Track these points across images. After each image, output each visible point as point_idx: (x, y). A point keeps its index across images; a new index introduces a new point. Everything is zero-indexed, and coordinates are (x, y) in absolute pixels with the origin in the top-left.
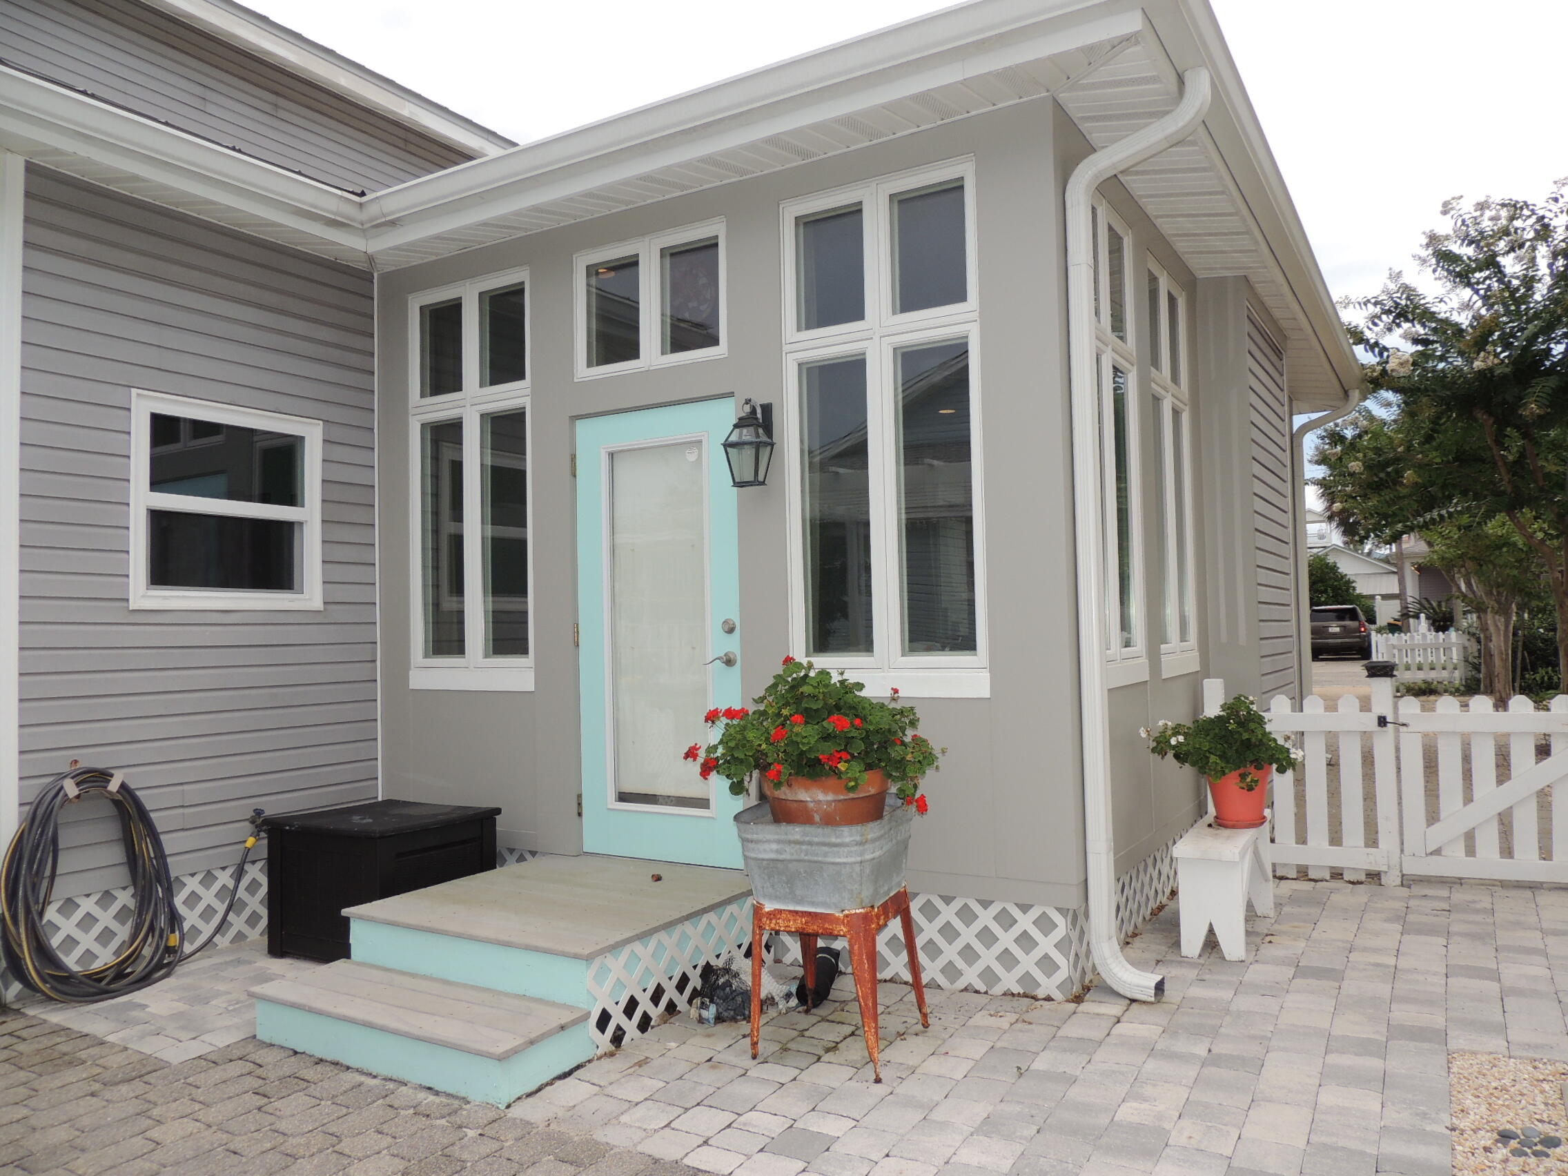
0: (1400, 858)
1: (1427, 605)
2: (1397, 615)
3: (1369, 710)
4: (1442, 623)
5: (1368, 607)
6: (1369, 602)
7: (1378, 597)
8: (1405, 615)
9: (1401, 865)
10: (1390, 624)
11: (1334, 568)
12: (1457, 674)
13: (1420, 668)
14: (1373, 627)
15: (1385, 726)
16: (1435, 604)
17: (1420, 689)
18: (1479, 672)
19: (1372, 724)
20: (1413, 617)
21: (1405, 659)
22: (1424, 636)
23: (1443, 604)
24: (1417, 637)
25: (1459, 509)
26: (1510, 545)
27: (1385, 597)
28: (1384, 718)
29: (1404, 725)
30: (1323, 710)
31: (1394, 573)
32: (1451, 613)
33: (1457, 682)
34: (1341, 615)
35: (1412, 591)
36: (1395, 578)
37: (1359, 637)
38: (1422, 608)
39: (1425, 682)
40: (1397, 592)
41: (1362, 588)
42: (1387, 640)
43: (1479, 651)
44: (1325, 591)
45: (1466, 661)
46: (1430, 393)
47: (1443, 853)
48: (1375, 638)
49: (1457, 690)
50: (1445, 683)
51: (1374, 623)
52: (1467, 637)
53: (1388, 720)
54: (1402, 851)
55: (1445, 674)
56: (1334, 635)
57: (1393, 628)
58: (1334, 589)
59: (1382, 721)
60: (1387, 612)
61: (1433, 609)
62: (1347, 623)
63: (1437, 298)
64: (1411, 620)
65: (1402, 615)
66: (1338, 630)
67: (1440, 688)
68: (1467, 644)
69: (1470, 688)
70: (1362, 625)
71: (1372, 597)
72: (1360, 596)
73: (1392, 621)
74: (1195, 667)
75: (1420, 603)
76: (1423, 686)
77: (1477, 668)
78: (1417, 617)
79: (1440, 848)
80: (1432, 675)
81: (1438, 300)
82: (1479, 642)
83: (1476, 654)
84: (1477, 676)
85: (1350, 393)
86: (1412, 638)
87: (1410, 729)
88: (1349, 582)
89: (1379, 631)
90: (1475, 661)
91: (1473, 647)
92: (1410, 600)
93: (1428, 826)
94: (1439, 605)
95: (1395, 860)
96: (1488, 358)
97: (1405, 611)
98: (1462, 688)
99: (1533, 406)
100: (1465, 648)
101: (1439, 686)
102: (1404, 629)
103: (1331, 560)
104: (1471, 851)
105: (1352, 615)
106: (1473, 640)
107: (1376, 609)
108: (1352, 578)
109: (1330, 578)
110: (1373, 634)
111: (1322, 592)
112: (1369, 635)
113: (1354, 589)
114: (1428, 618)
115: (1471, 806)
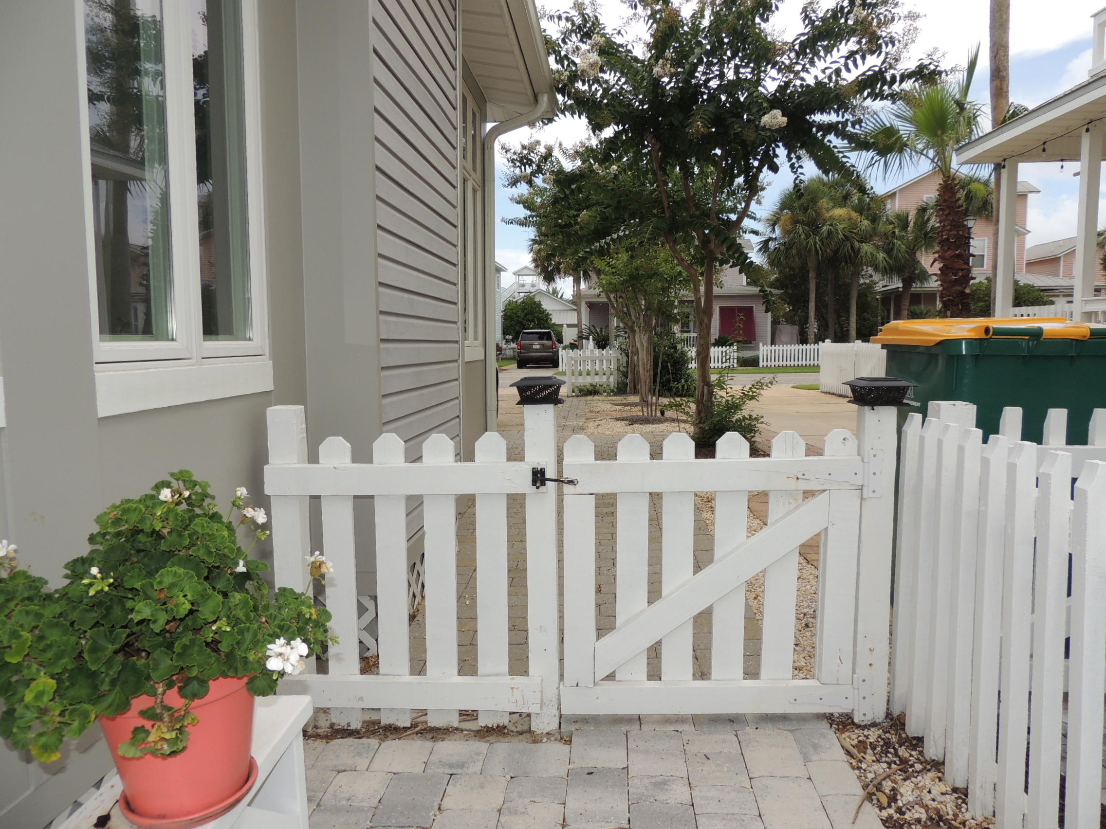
0: (558, 688)
1: (594, 331)
2: (575, 337)
3: (522, 459)
4: (602, 343)
5: (559, 332)
6: (559, 329)
7: (565, 326)
8: (581, 337)
9: (559, 699)
10: (571, 344)
11: (539, 305)
12: (612, 379)
13: (588, 374)
14: (561, 345)
15: (543, 484)
16: (598, 330)
17: (588, 390)
18: (627, 378)
19: (523, 483)
20: (585, 338)
21: (579, 368)
22: (592, 351)
23: (603, 330)
24: (587, 352)
25: (627, 233)
26: (658, 275)
27: (569, 326)
28: (542, 472)
29: (571, 482)
30: (452, 457)
31: (575, 310)
32: (608, 336)
33: (612, 386)
34: (541, 336)
35: (585, 321)
36: (575, 314)
37: (552, 352)
38: (591, 333)
39: (591, 385)
40: (576, 322)
41: (555, 319)
42: (567, 354)
43: (627, 362)
44: (533, 321)
45: (618, 369)
46: (610, 108)
47: (617, 678)
48: (561, 353)
49: (612, 391)
50: (605, 386)
51: (562, 343)
52: (619, 352)
53: (548, 476)
54: (561, 676)
55: (604, 378)
56: (536, 351)
57: (573, 346)
58: (538, 319)
59: (539, 477)
60: (570, 336)
61: (598, 333)
62: (545, 342)
63: (615, 29)
64: (584, 340)
65: (578, 337)
66: (538, 347)
67: (601, 389)
68: (620, 357)
69: (621, 389)
70: (554, 344)
71: (562, 326)
72: (554, 324)
73: (572, 342)
74: (266, 383)
75: (589, 329)
76: (590, 388)
77: (625, 375)
78: (588, 339)
79: (614, 672)
80: (596, 380)
81: (616, 31)
82: (627, 356)
83: (625, 365)
84: (625, 380)
85: (540, 97)
86: (584, 353)
87: (578, 489)
88: (548, 315)
89: (564, 348)
90: (624, 370)
91: (624, 359)
92: (583, 327)
93: (599, 637)
94: (601, 331)
95: (551, 694)
96: (666, 65)
97: (580, 335)
98: (615, 390)
99: (699, 123)
100: (618, 360)
101: (600, 388)
102: (579, 347)
103: (537, 299)
104: (654, 674)
105: (548, 336)
106: (624, 354)
107: (563, 333)
108: (550, 312)
109: (536, 312)
110: (560, 349)
111: (530, 321)
112: (558, 351)
113: (551, 319)
114: (594, 340)
115: (657, 605)
